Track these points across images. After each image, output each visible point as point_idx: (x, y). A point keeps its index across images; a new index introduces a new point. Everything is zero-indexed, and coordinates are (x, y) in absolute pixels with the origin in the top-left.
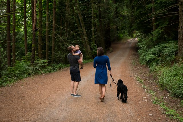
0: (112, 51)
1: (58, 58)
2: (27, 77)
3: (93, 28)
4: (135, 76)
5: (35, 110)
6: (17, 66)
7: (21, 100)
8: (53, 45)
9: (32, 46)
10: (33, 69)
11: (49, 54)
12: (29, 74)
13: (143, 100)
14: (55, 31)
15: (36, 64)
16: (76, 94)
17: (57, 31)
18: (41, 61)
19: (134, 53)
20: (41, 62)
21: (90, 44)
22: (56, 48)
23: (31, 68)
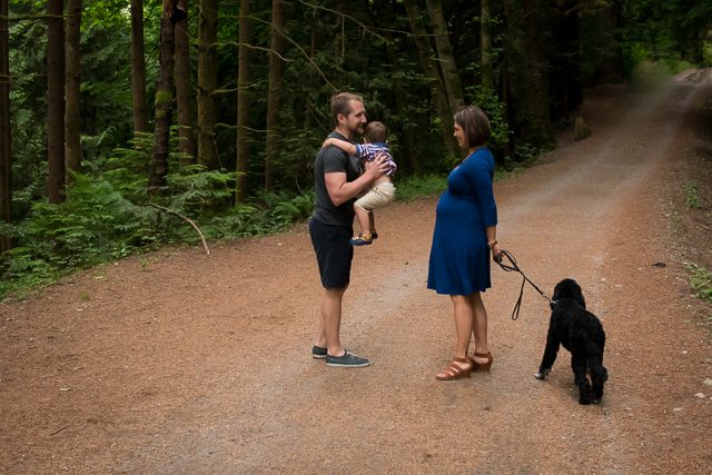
0: (585, 134)
1: (295, 161)
2: (121, 257)
3: (484, 11)
4: (682, 268)
5: (110, 428)
6: (81, 200)
7: (56, 371)
8: (270, 95)
9: (156, 102)
10: (155, 218)
11: (251, 140)
12: (137, 242)
13: (701, 395)
14: (283, 24)
15: (175, 193)
16: (341, 354)
17: (294, 24)
18: (200, 179)
19: (699, 142)
20: (198, 181)
21: (466, 92)
22: (287, 113)
23: (146, 212)
